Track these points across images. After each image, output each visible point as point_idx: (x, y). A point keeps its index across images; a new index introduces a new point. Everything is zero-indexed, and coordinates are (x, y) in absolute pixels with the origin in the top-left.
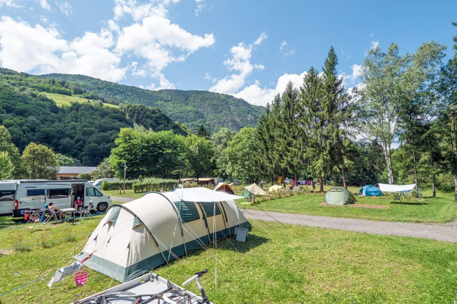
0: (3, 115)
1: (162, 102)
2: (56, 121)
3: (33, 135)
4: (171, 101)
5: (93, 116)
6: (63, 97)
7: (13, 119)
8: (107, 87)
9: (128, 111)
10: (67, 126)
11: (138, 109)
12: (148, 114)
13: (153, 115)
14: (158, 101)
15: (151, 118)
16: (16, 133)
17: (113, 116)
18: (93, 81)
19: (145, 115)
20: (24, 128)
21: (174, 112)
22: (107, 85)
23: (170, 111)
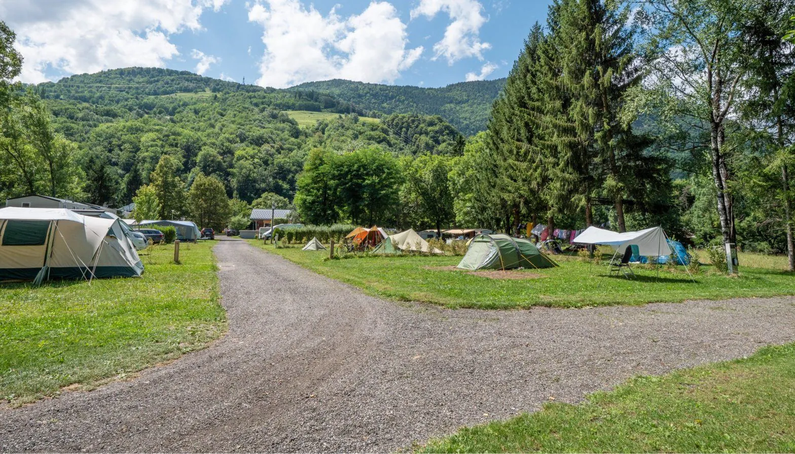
0: (236, 145)
1: (452, 105)
2: (294, 149)
3: (266, 169)
4: (467, 101)
5: (343, 138)
6: (310, 115)
7: (245, 150)
8: (371, 92)
9: (393, 125)
10: (306, 154)
11: (407, 122)
12: (422, 128)
13: (430, 128)
14: (447, 105)
15: (427, 133)
16: (246, 168)
17: (370, 135)
18: (353, 86)
19: (418, 129)
20: (256, 160)
21: (472, 121)
22: (370, 89)
23: (466, 119)
